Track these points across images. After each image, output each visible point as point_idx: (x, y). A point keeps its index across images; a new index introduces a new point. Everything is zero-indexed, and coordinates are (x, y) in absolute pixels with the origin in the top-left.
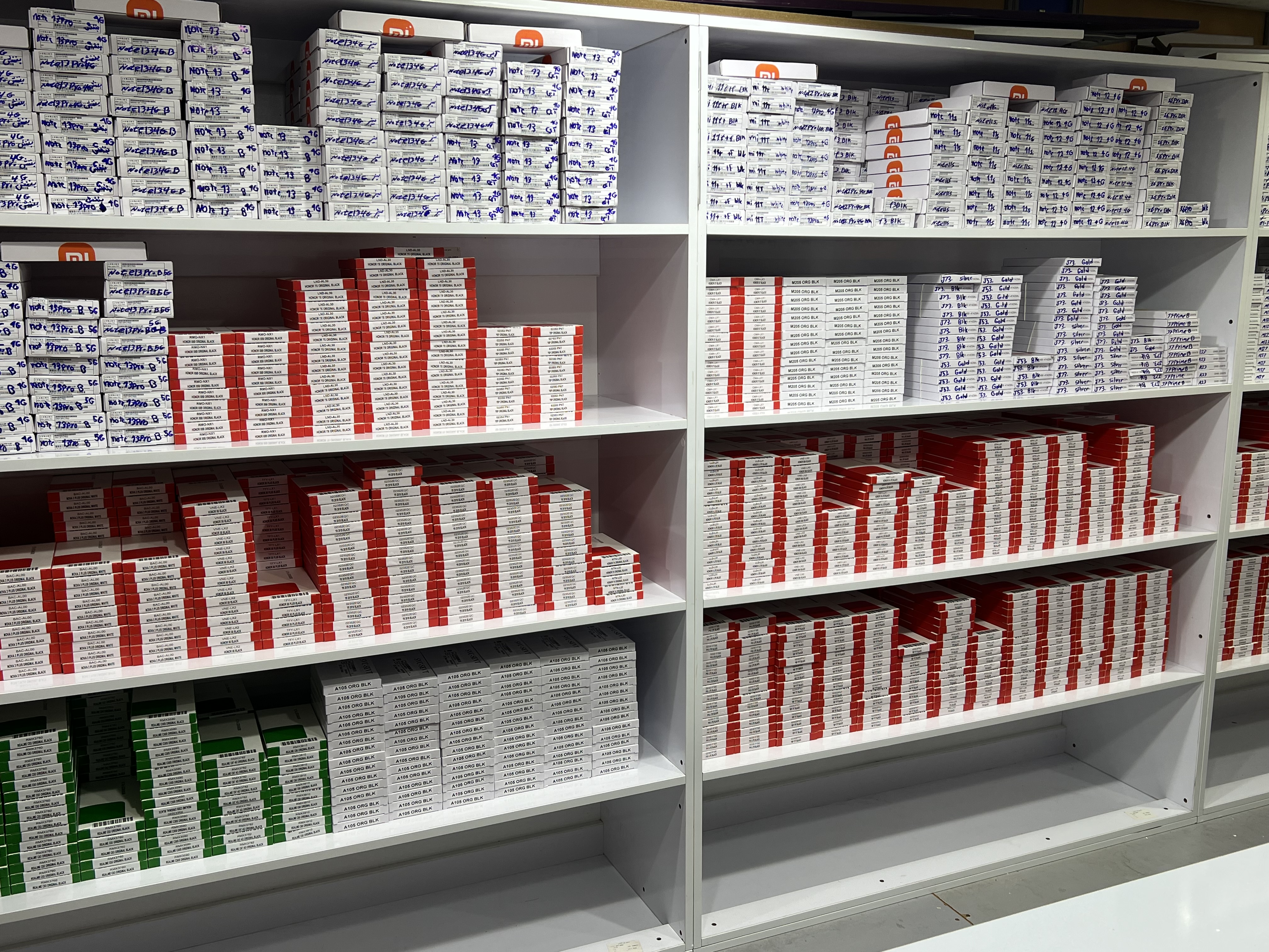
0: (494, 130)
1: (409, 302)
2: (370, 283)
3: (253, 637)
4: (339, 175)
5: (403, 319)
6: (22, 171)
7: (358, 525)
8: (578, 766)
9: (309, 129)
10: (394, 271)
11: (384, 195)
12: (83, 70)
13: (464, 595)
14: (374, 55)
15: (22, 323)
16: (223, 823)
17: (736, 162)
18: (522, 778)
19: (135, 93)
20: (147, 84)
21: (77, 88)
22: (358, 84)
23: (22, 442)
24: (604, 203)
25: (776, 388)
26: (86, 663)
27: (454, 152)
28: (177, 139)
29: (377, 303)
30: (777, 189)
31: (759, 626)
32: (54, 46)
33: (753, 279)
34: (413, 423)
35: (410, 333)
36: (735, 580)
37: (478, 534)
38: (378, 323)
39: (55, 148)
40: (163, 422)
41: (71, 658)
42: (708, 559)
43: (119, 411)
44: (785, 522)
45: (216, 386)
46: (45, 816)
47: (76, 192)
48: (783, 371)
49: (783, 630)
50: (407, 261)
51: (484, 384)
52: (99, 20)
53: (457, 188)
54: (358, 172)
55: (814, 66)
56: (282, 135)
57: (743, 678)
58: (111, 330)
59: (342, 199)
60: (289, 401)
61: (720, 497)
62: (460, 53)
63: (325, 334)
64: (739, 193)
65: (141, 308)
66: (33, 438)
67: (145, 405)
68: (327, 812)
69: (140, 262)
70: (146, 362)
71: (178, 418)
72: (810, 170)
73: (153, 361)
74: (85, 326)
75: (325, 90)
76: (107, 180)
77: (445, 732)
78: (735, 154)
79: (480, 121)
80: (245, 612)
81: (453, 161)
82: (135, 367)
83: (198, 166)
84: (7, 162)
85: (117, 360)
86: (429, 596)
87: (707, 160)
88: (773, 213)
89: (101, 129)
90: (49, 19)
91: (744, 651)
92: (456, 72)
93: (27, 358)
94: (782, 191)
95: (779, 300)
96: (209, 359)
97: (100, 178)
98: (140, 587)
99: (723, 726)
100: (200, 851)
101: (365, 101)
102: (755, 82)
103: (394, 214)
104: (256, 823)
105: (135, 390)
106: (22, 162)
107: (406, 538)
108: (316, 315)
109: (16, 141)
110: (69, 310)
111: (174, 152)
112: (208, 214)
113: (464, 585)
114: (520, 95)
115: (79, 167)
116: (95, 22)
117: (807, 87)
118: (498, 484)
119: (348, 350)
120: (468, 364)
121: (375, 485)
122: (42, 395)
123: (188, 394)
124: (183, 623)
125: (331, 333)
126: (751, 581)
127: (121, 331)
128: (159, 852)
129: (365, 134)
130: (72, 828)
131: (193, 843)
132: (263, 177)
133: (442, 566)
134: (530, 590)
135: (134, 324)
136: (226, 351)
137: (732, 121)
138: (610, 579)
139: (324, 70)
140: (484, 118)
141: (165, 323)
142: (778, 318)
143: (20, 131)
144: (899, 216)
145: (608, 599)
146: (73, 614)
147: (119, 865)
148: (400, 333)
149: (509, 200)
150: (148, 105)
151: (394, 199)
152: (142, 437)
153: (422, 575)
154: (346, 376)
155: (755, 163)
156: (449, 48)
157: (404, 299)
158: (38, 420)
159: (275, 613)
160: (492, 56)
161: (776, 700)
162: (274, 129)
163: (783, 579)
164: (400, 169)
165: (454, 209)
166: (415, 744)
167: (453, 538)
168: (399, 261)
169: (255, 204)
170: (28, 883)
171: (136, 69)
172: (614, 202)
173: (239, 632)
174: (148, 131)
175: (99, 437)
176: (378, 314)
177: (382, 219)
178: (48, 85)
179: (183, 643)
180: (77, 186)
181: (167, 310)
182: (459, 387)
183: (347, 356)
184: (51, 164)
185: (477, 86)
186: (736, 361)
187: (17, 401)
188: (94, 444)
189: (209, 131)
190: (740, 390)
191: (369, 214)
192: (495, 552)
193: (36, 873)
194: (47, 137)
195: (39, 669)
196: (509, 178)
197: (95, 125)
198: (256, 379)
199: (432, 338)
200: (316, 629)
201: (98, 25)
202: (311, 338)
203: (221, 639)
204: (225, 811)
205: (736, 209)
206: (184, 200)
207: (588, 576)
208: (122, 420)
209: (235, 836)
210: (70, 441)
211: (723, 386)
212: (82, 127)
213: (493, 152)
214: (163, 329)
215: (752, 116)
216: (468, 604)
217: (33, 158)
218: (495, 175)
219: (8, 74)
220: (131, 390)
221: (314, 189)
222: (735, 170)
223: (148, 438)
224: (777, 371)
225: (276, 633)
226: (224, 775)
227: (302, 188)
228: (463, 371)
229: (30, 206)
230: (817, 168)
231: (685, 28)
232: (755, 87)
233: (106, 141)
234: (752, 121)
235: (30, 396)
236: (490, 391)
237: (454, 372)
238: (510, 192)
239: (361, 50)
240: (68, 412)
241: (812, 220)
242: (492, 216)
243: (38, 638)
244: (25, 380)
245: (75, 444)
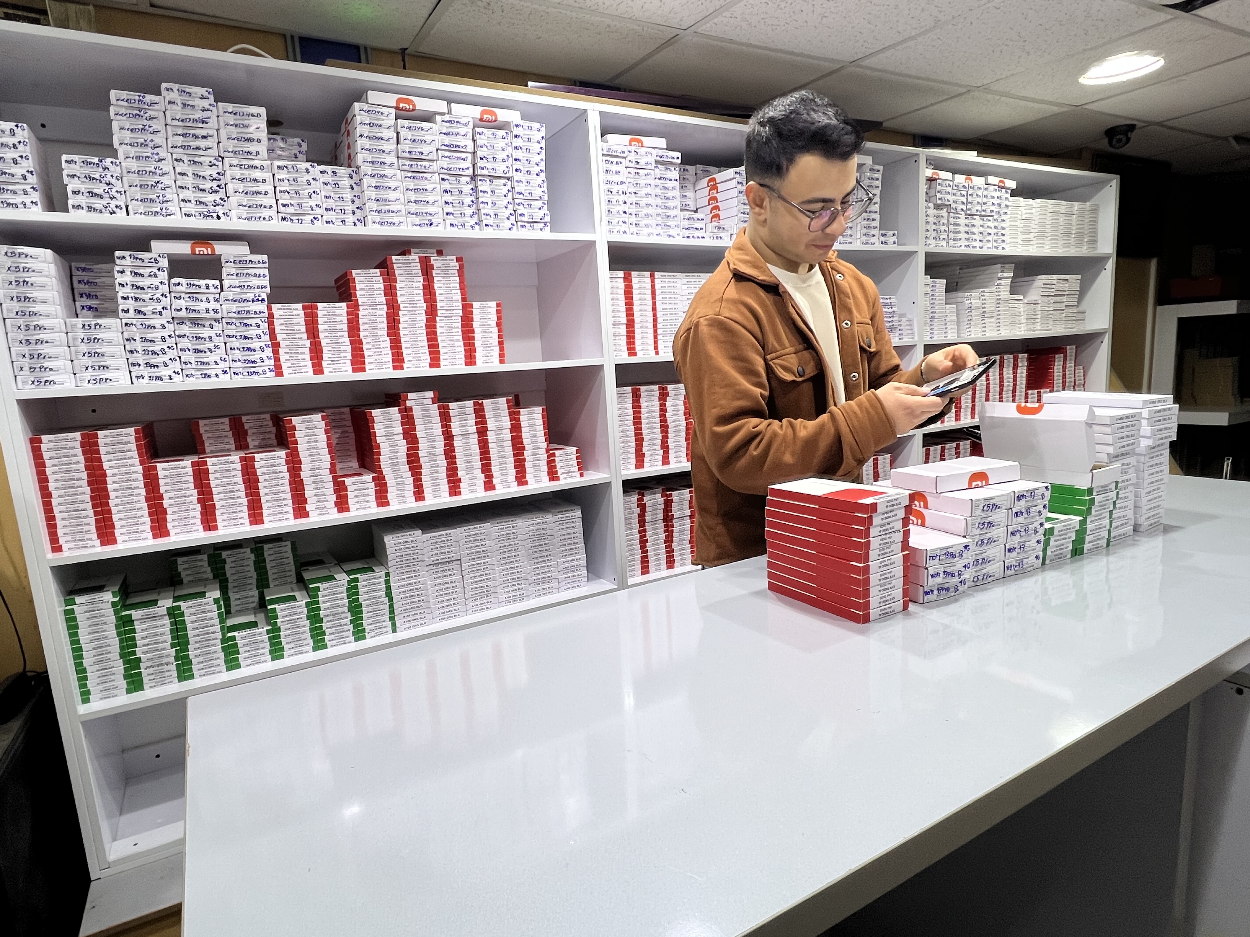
0: (470, 172)
1: (423, 285)
2: (397, 272)
3: (336, 504)
4: (373, 198)
5: (419, 296)
6: (163, 192)
7: (400, 430)
8: (550, 586)
9: (352, 169)
10: (412, 265)
11: (403, 212)
12: (201, 125)
13: (470, 476)
14: (391, 121)
15: (168, 295)
16: (324, 628)
17: (622, 198)
18: (515, 594)
19: (236, 141)
20: (244, 135)
21: (197, 137)
22: (382, 139)
23: (173, 375)
24: (541, 219)
25: (656, 342)
26: (226, 523)
27: (446, 186)
28: (266, 172)
29: (403, 285)
30: (647, 215)
31: (656, 493)
32: (179, 108)
33: (637, 273)
34: (430, 364)
35: (424, 305)
36: (640, 463)
37: (476, 435)
38: (404, 299)
39: (184, 177)
40: (267, 362)
41: (215, 520)
42: (622, 451)
43: (237, 354)
44: (667, 426)
45: (301, 339)
46: (204, 627)
47: (199, 207)
48: (659, 331)
49: (671, 495)
50: (419, 257)
51: (473, 338)
52: (209, 93)
53: (449, 209)
54: (386, 196)
55: (664, 140)
56: (334, 173)
57: (648, 527)
58: (228, 300)
59: (377, 214)
60: (349, 348)
61: (626, 411)
62: (446, 122)
63: (370, 305)
64: (625, 217)
65: (248, 286)
66: (180, 372)
67: (255, 350)
68: (392, 619)
69: (246, 255)
70: (253, 322)
71: (277, 360)
72: (666, 205)
73: (258, 321)
74: (211, 297)
75: (361, 143)
76: (221, 199)
77: (465, 565)
78: (621, 193)
79: (461, 166)
80: (330, 487)
81: (446, 191)
82: (246, 325)
83: (281, 192)
84: (152, 185)
85: (234, 320)
86: (448, 476)
87: (604, 197)
88: (646, 231)
89: (214, 165)
90: (175, 90)
91: (647, 509)
92: (444, 134)
93: (173, 318)
94: (650, 217)
95: (653, 287)
96: (295, 321)
97: (216, 197)
98: (259, 472)
99: (638, 557)
100: (310, 648)
101: (387, 151)
102: (630, 148)
103: (410, 225)
104: (346, 628)
105: (247, 340)
106: (162, 185)
107: (430, 438)
108: (363, 293)
109: (157, 171)
110: (200, 287)
111: (264, 181)
112: (289, 223)
113: (470, 469)
114: (485, 149)
115: (201, 190)
116: (207, 94)
117: (661, 152)
118: (487, 403)
119: (385, 316)
120: (463, 326)
121: (409, 404)
122: (184, 343)
123: (283, 344)
124: (289, 496)
125: (373, 305)
126: (649, 464)
127: (235, 301)
128: (282, 649)
129: (388, 172)
130: (223, 635)
131: (305, 642)
132: (324, 200)
133: (455, 457)
134: (512, 472)
135: (244, 296)
136: (306, 315)
137: (617, 172)
138: (562, 464)
139: (359, 130)
140: (464, 165)
141: (264, 296)
142: (654, 298)
143: (159, 164)
144: (721, 235)
145: (561, 477)
146: (215, 491)
147: (258, 658)
148: (418, 305)
149: (483, 216)
150: (245, 149)
151: (409, 215)
152: (254, 372)
153: (443, 462)
154: (385, 333)
155: (633, 199)
156: (439, 118)
157: (419, 282)
158: (183, 360)
159: (350, 488)
160: (466, 125)
161: (669, 540)
162: (329, 168)
163: (668, 463)
164: (413, 196)
165: (448, 222)
166: (445, 574)
167: (461, 438)
168: (414, 257)
169: (319, 217)
170: (195, 672)
171: (236, 126)
172: (547, 219)
173: (327, 501)
174: (246, 167)
175: (225, 372)
176: (403, 292)
177: (402, 227)
178: (177, 135)
179: (290, 509)
180: (201, 203)
181: (265, 287)
182: (458, 340)
183: (385, 320)
184: (182, 188)
185: (458, 144)
186: (630, 324)
187: (168, 347)
188: (222, 376)
189: (286, 167)
190: (634, 343)
191: (394, 224)
192: (488, 448)
193: (201, 666)
194: (178, 170)
195: (194, 528)
196: (482, 202)
197: (210, 162)
198: (327, 334)
199: (438, 308)
200: (377, 498)
201: (209, 96)
202: (361, 308)
203: (315, 506)
204: (325, 620)
205: (624, 227)
206: (273, 212)
207: (548, 463)
208: (240, 361)
209: (332, 637)
210: (206, 374)
211: (623, 341)
212: (201, 164)
213: (471, 186)
214: (263, 300)
215: (629, 170)
216: (473, 481)
217: (169, 183)
218: (473, 201)
219: (150, 127)
220: (245, 341)
221: (358, 208)
222: (621, 203)
223: (257, 373)
224: (655, 331)
225: (351, 502)
226: (323, 596)
227: (350, 208)
228: (460, 330)
229: (170, 215)
230: (671, 204)
231: (585, 111)
232: (630, 152)
233: (218, 173)
234: (629, 173)
235: (176, 344)
236: (478, 343)
237: (454, 330)
238: (483, 211)
239: (382, 117)
240: (203, 354)
241: (670, 236)
242: (472, 227)
243: (192, 507)
244: (172, 333)
245: (209, 376)
